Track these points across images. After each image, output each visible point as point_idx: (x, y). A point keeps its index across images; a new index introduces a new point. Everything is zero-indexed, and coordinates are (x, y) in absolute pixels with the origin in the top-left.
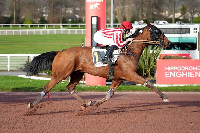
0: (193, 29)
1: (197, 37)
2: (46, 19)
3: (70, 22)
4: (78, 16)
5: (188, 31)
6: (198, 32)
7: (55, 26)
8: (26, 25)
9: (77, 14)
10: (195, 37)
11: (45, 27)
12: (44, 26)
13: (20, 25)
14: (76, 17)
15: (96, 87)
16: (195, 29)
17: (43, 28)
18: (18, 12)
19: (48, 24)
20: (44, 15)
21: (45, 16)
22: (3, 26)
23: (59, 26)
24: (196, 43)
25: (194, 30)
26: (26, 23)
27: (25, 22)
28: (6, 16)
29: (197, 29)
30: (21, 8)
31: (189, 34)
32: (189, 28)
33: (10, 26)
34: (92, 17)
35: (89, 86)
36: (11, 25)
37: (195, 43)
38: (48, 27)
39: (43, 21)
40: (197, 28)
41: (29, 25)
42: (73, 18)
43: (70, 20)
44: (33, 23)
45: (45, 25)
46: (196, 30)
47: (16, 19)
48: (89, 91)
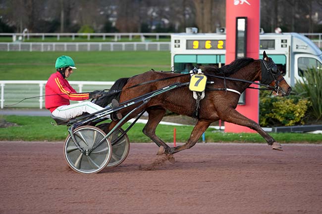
0: (280, 41)
1: (287, 54)
2: (114, 24)
3: (154, 30)
4: (166, 21)
5: (272, 44)
6: (288, 46)
7: (133, 36)
8: (84, 34)
9: (166, 18)
10: (284, 55)
11: (116, 39)
12: (113, 37)
13: (73, 34)
14: (163, 22)
15: (246, 136)
16: (284, 41)
17: (113, 40)
18: (68, 13)
19: (120, 34)
20: (111, 19)
21: (112, 21)
22: (45, 36)
23: (140, 37)
24: (285, 65)
25: (283, 44)
26: (83, 32)
27: (81, 30)
28: (46, 19)
29: (288, 41)
30: (71, 6)
31: (274, 49)
32: (274, 40)
33: (56, 36)
34: (238, 18)
35: (234, 134)
36: (58, 34)
37: (283, 64)
38: (120, 39)
39: (108, 28)
40: (286, 40)
41: (89, 35)
42: (160, 25)
43: (154, 27)
44: (94, 32)
45: (116, 34)
46: (285, 44)
47: (64, 24)
48: (236, 142)
